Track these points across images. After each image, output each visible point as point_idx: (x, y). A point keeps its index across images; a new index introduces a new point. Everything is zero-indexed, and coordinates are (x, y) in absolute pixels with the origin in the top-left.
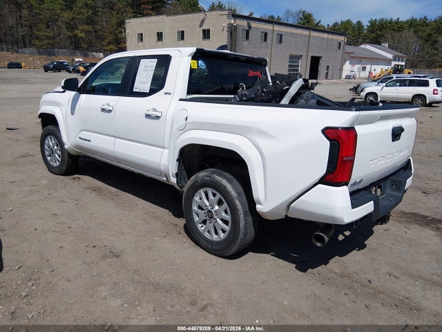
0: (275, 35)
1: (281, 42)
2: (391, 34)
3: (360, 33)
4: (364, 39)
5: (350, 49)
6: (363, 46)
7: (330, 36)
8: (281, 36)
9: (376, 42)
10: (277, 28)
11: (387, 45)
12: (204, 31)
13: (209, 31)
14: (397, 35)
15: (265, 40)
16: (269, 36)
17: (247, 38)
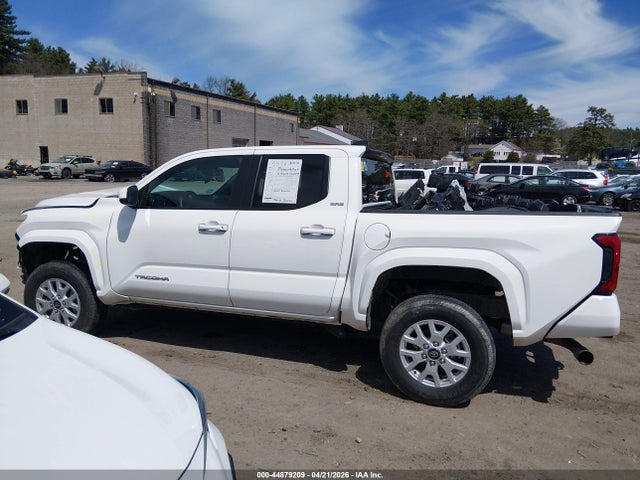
0: (211, 111)
1: (219, 121)
2: (342, 114)
3: (304, 112)
4: (311, 120)
5: (303, 132)
6: (314, 129)
7: (280, 116)
8: (219, 112)
9: (327, 122)
10: (213, 102)
11: (341, 128)
12: (102, 101)
13: (110, 101)
14: (350, 116)
15: (198, 118)
16: (203, 112)
17: (172, 113)
